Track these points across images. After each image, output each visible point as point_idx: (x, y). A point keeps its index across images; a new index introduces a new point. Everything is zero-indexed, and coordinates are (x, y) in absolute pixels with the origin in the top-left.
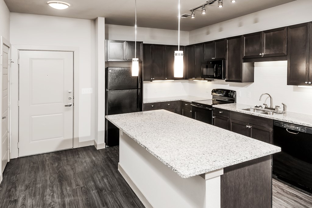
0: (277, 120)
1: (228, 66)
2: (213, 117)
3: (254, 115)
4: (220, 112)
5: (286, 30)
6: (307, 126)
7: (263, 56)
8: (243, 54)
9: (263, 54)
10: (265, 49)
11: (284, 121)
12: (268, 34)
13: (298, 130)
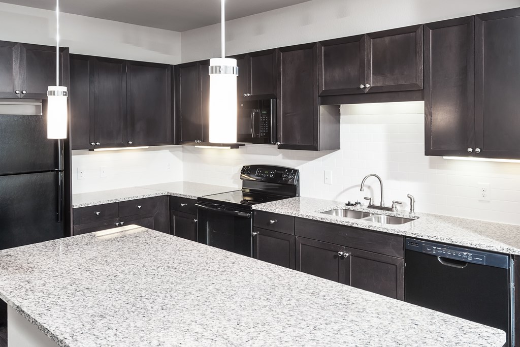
0: (414, 236)
1: (285, 114)
2: (255, 234)
3: (356, 226)
4: (272, 222)
5: (420, 31)
6: (488, 249)
7: (367, 91)
8: (320, 86)
9: (368, 86)
10: (373, 74)
11: (432, 239)
12: (378, 40)
13: (467, 258)
